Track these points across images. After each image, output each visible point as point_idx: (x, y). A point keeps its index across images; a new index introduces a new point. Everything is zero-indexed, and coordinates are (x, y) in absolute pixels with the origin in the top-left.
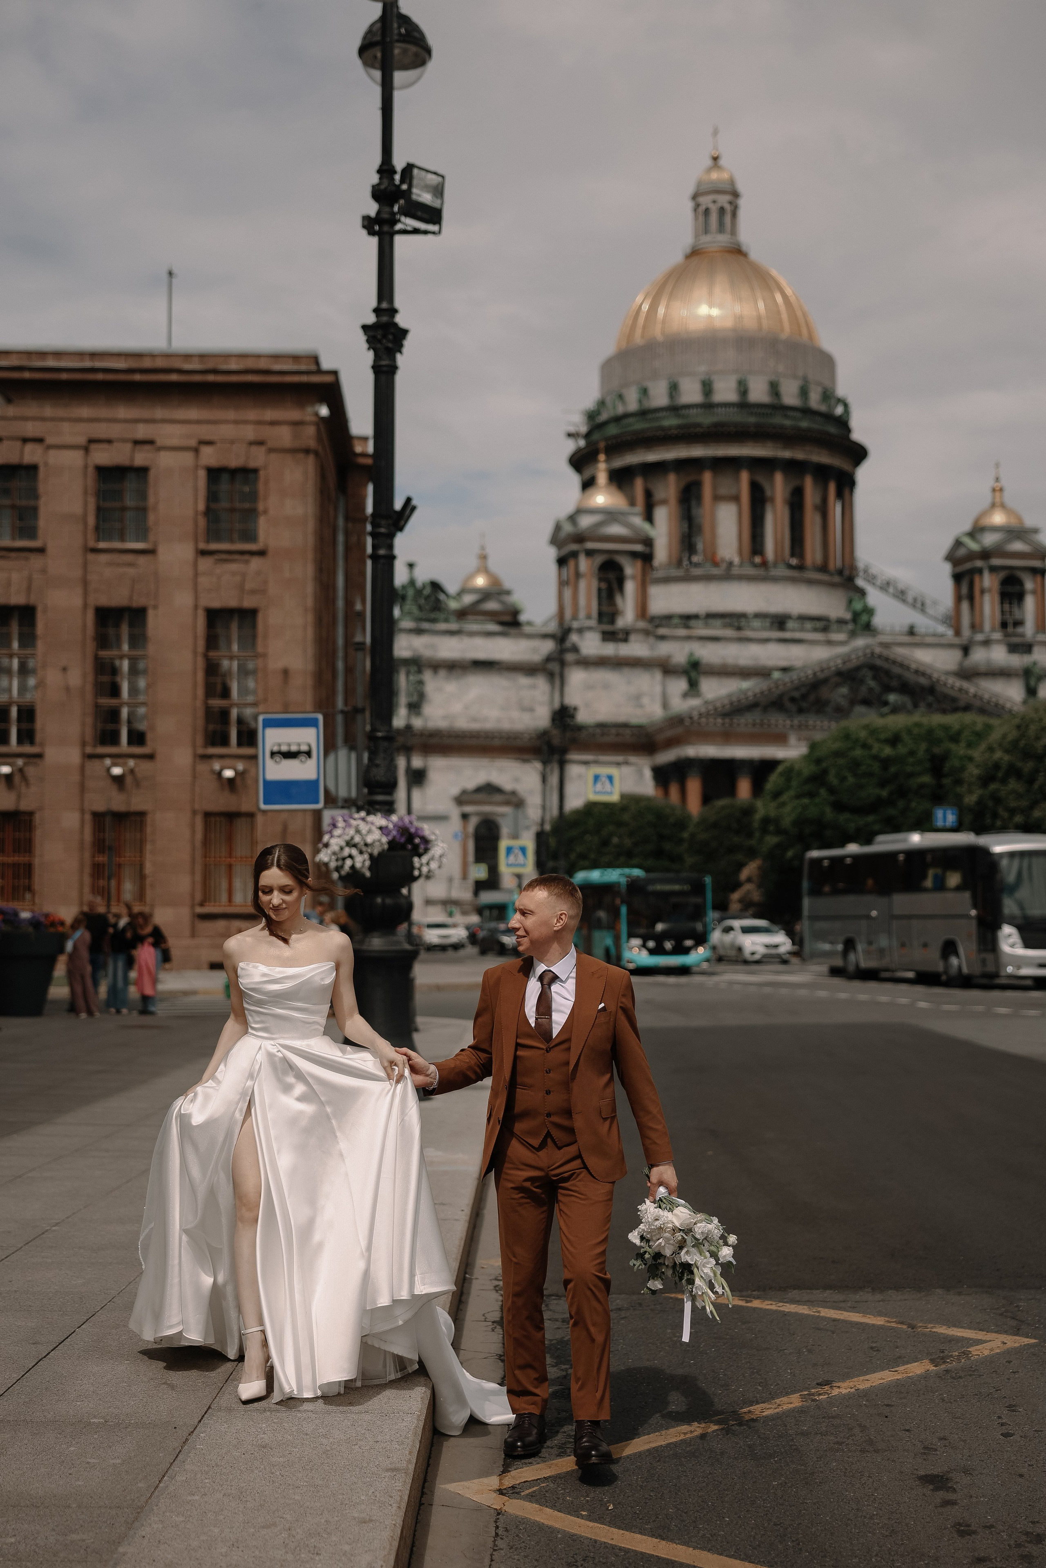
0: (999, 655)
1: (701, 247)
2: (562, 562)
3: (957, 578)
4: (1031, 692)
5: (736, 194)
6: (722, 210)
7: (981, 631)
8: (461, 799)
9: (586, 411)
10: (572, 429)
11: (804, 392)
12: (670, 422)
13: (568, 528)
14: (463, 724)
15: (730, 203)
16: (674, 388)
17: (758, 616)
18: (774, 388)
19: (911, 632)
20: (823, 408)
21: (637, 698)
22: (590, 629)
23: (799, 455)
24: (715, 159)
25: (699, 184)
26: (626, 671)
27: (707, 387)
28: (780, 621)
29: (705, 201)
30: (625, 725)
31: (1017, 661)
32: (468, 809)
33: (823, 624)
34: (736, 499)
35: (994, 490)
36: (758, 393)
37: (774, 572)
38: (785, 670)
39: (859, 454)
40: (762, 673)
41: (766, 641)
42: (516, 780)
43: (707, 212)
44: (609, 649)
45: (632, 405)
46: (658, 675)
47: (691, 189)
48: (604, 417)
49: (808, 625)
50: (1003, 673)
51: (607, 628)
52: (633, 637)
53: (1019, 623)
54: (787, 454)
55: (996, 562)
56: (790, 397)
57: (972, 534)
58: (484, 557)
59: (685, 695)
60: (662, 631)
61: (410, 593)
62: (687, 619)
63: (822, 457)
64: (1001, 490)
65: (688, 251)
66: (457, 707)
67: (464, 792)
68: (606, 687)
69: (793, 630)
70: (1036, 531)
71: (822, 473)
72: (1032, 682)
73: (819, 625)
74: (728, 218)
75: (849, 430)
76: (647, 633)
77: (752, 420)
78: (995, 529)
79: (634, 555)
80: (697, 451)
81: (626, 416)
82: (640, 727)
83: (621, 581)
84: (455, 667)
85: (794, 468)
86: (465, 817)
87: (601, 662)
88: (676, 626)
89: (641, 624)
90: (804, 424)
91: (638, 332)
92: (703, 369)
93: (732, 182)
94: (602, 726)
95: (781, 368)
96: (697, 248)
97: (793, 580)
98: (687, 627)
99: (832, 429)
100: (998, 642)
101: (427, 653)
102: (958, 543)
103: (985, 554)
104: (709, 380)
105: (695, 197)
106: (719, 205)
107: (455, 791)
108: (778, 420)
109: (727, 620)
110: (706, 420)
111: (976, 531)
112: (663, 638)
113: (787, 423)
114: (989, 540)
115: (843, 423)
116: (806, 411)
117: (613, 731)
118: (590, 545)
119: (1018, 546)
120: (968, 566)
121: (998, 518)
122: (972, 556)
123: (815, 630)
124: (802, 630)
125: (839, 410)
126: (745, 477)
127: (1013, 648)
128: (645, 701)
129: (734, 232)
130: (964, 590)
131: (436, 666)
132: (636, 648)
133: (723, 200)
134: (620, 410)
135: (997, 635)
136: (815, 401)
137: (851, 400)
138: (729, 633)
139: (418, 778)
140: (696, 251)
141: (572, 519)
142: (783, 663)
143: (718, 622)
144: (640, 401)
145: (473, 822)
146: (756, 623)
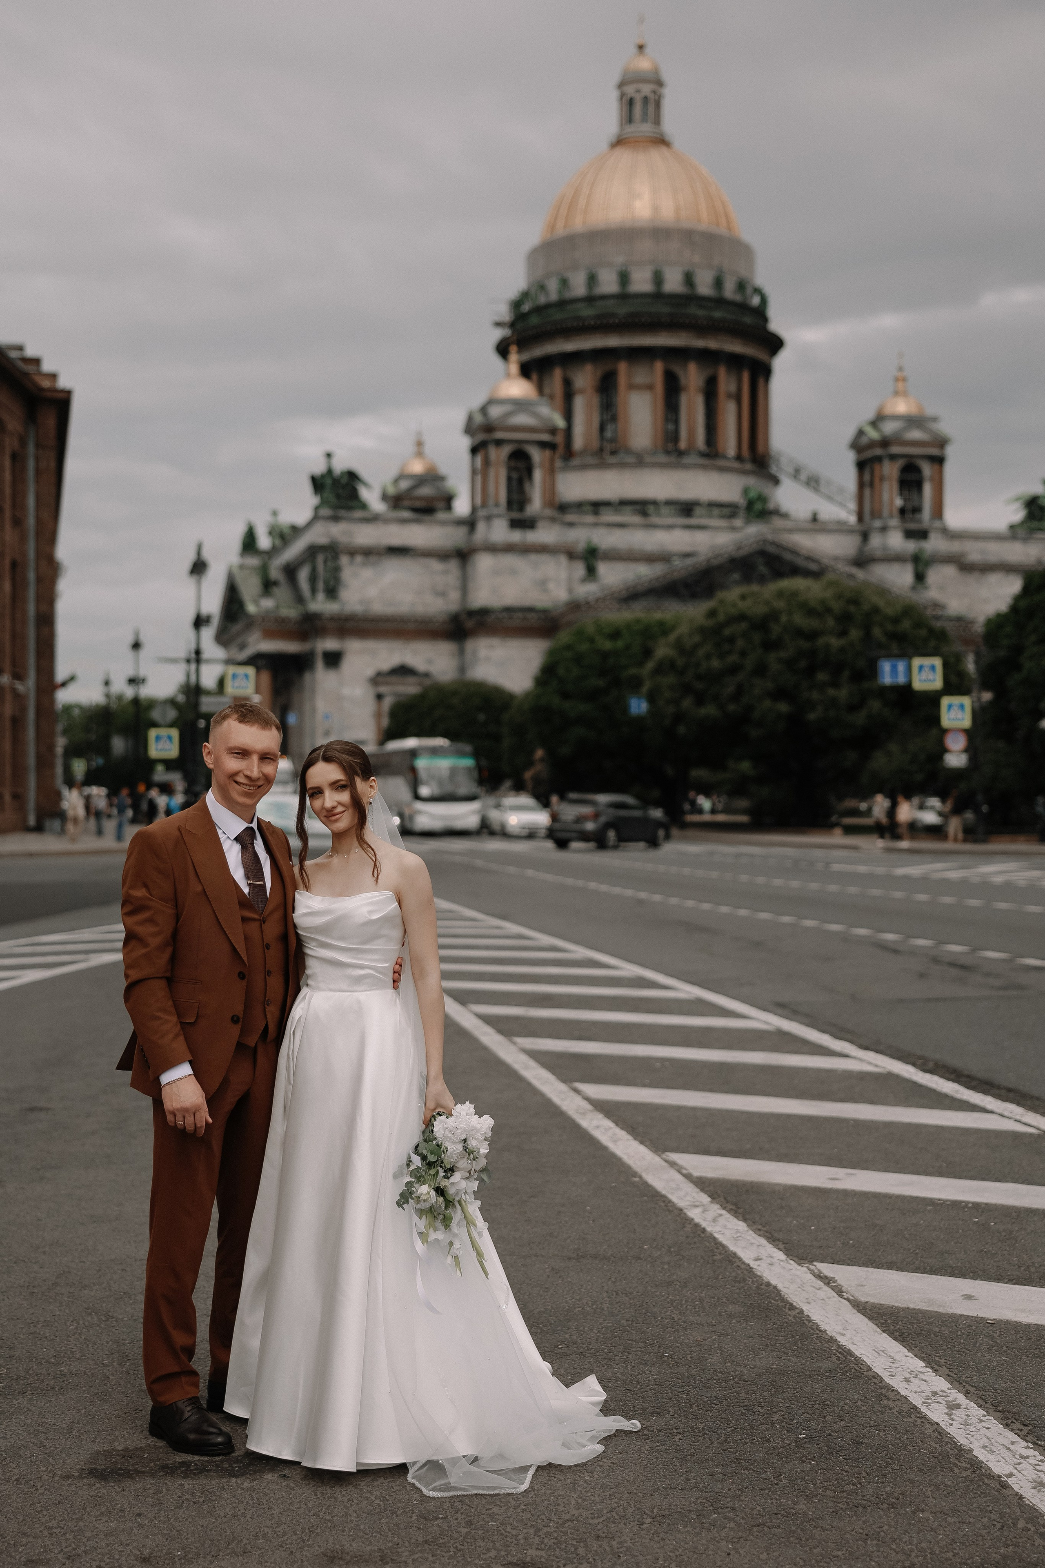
0: (896, 541)
1: (625, 136)
2: (474, 450)
3: (861, 465)
4: (920, 577)
5: (660, 83)
6: (646, 99)
7: (880, 516)
8: (378, 679)
9: (512, 301)
10: (497, 319)
11: (718, 283)
12: (586, 312)
13: (479, 419)
14: (379, 608)
15: (654, 92)
16: (592, 279)
17: (669, 503)
18: (689, 279)
19: (815, 519)
20: (738, 298)
21: (543, 584)
22: (499, 516)
23: (712, 344)
24: (641, 47)
25: (625, 73)
26: (534, 557)
27: (624, 278)
28: (687, 508)
29: (630, 90)
30: (531, 610)
31: (911, 546)
32: (383, 689)
33: (728, 510)
34: (650, 387)
35: (897, 379)
36: (673, 283)
37: (686, 460)
38: (687, 555)
39: (775, 344)
40: (664, 557)
41: (671, 527)
42: (430, 662)
43: (631, 102)
44: (516, 536)
45: (554, 296)
46: (563, 559)
47: (616, 78)
48: (526, 308)
49: (716, 511)
50: (897, 558)
51: (516, 515)
52: (540, 524)
53: (917, 510)
54: (700, 343)
55: (895, 450)
56: (704, 288)
57: (874, 424)
58: (420, 444)
59: (584, 580)
60: (570, 518)
61: (329, 482)
62: (597, 506)
63: (736, 347)
64: (904, 380)
65: (614, 140)
66: (372, 592)
67: (379, 674)
68: (513, 572)
69: (701, 516)
70: (935, 419)
71: (735, 362)
72: (920, 568)
73: (726, 511)
74: (651, 108)
75: (765, 320)
76: (553, 520)
77: (666, 310)
78: (895, 417)
79: (543, 445)
80: (613, 341)
81: (548, 306)
82: (545, 611)
83: (529, 471)
84: (369, 553)
85: (707, 357)
86: (379, 697)
87: (509, 548)
88: (586, 513)
89: (548, 512)
90: (718, 314)
91: (560, 224)
92: (619, 260)
93: (656, 71)
94: (509, 610)
95: (696, 259)
96: (623, 137)
97: (704, 467)
98: (596, 513)
99: (748, 320)
100: (895, 528)
101: (343, 539)
102: (861, 433)
103: (885, 443)
104: (625, 271)
105: (621, 85)
106: (643, 94)
107: (370, 672)
108: (693, 310)
109: (638, 507)
110: (622, 310)
111: (878, 421)
112: (571, 525)
113: (701, 313)
114: (889, 428)
115: (760, 313)
116: (720, 302)
117: (520, 615)
118: (499, 435)
119: (916, 434)
120: (869, 454)
121: (901, 407)
122: (872, 444)
123: (722, 517)
124: (710, 516)
125: (756, 301)
126: (659, 366)
127: (910, 534)
128: (551, 586)
129: (657, 121)
130: (867, 477)
131: (353, 552)
132: (544, 535)
133: (647, 89)
134: (542, 300)
135: (894, 522)
136: (729, 291)
137: (768, 290)
138: (637, 519)
139: (333, 659)
140: (622, 140)
141: (484, 410)
142: (687, 549)
143: (628, 509)
144: (560, 292)
145: (388, 702)
146: (665, 510)
